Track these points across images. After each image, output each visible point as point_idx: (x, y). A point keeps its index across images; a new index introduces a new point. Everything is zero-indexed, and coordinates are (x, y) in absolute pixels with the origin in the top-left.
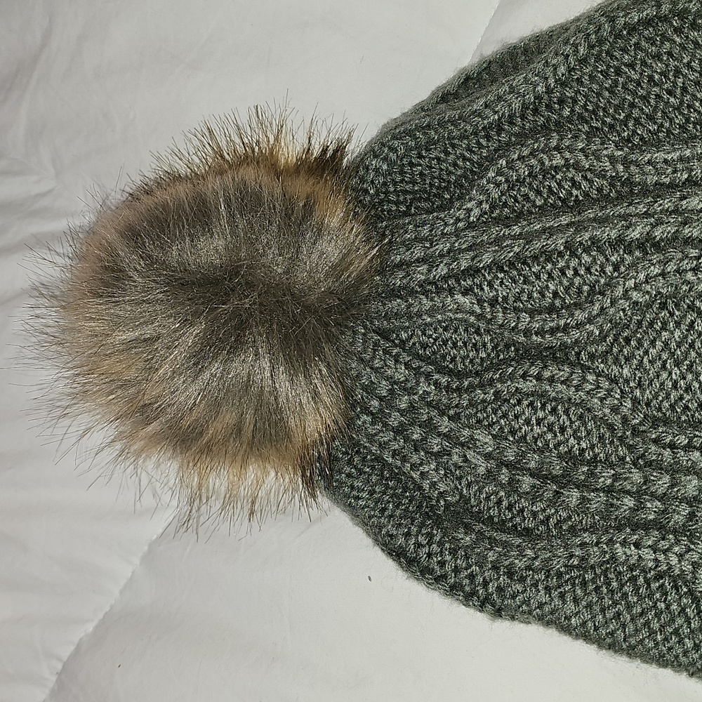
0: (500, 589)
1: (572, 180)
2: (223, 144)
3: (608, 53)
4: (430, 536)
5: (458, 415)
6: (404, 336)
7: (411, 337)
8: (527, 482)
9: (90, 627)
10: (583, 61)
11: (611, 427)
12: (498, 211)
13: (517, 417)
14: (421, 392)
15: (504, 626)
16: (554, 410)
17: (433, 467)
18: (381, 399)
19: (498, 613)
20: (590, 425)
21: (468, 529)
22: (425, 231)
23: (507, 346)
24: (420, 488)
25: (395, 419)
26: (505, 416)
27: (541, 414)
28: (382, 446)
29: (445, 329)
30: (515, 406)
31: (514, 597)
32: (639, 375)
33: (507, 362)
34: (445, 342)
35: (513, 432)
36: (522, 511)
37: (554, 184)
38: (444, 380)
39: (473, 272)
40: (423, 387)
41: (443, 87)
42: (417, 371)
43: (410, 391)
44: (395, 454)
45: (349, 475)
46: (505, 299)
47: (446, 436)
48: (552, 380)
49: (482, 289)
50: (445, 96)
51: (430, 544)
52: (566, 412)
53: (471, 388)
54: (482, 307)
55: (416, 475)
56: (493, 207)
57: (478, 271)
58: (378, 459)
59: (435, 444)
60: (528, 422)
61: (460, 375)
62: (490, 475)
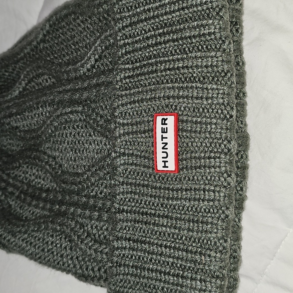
3: (55, 29)
5: (10, 173)
12: (26, 92)
49: (13, 123)
56: (24, 90)
57: (12, 115)
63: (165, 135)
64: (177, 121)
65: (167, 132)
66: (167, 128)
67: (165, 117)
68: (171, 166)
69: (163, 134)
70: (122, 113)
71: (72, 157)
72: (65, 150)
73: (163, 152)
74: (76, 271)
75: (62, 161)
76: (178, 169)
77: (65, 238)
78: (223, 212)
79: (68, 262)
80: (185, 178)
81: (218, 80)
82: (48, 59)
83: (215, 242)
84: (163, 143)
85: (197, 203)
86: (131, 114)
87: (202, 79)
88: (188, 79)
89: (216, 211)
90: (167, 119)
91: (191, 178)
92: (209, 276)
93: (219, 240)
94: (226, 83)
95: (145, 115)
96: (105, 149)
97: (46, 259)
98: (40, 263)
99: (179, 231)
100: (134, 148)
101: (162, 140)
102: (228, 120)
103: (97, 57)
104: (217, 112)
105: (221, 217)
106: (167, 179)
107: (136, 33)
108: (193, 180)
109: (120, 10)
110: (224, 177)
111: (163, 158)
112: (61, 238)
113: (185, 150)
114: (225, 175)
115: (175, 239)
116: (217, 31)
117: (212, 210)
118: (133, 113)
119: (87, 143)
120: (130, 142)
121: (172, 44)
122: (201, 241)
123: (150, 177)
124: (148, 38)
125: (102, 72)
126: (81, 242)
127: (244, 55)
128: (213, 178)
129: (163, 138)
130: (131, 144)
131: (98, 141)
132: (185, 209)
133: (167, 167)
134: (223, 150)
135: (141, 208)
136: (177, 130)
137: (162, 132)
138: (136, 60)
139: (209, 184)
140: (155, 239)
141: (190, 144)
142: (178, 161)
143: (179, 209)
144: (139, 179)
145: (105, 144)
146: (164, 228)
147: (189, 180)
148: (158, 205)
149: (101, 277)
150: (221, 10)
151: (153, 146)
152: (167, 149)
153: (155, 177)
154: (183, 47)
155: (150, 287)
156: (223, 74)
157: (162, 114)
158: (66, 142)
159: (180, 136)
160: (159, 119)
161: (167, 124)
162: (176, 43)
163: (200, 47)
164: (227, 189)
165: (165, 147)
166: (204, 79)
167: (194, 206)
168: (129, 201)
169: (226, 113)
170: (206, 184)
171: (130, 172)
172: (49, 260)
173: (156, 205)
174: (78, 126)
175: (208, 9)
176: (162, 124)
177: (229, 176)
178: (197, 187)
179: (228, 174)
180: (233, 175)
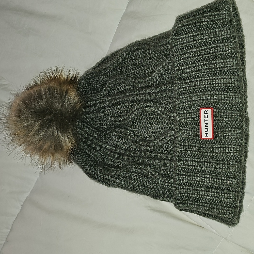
0: (109, 180)
1: (125, 86)
2: (48, 76)
3: (130, 56)
4: (95, 169)
5: (102, 141)
6: (91, 123)
7: (93, 123)
8: (117, 156)
9: (29, 193)
10: (125, 58)
11: (133, 142)
12: (110, 93)
13: (115, 141)
14: (94, 136)
15: (110, 188)
16: (122, 139)
17: (97, 154)
18: (86, 138)
19: (109, 185)
20: (129, 142)
21: (103, 167)
22: (94, 98)
23: (113, 125)
24: (94, 158)
25: (89, 143)
26: (112, 141)
27: (119, 140)
28: (86, 149)
29: (100, 121)
30: (114, 138)
31: (112, 181)
32: (138, 130)
33: (112, 128)
34: (100, 124)
35: (114, 144)
36: (116, 162)
37: (121, 87)
38: (99, 133)
39: (104, 108)
40: (95, 135)
41: (98, 62)
42: (94, 131)
43: (92, 136)
44: (89, 151)
45: (78, 156)
46: (110, 114)
47: (100, 146)
48: (121, 132)
49: (105, 112)
50: (99, 65)
51: (95, 171)
52: (124, 139)
53: (105, 135)
54: (106, 116)
55: (93, 156)
56: (109, 92)
57: (105, 107)
58: (85, 152)
59: (98, 148)
60: (117, 142)
61: (103, 132)
62: (109, 155)
63: (206, 119)
64: (213, 112)
65: (207, 118)
66: (207, 116)
67: (206, 110)
68: (210, 136)
69: (205, 119)
70: (180, 107)
71: (145, 131)
72: (140, 127)
73: (205, 128)
74: (153, 194)
75: (139, 134)
76: (214, 137)
77: (145, 176)
78: (239, 159)
79: (148, 189)
80: (217, 142)
81: (235, 90)
82: (126, 74)
83: (235, 174)
84: (205, 124)
85: (224, 154)
86: (186, 108)
87: (226, 90)
88: (218, 90)
89: (234, 158)
90: (207, 111)
91: (221, 142)
92: (231, 191)
93: (236, 173)
94: (240, 92)
95: (194, 108)
96: (167, 127)
97: (135, 189)
98: (131, 191)
99: (214, 169)
100: (187, 126)
101: (205, 122)
102: (241, 112)
103: (160, 75)
104: (235, 107)
105: (237, 161)
106: (207, 142)
107: (186, 63)
108: (221, 143)
109: (176, 50)
110: (239, 141)
111: (205, 131)
112: (142, 177)
113: (218, 127)
114: (240, 140)
115: (212, 174)
116: (234, 65)
117: (232, 158)
118: (187, 108)
119: (155, 124)
120: (185, 123)
121: (208, 70)
122: (226, 174)
123: (197, 141)
124: (194, 67)
125: (163, 83)
126: (156, 178)
127: (246, 76)
128: (233, 141)
129: (205, 121)
130: (185, 124)
131: (162, 122)
132: (217, 157)
133: (208, 136)
134: (238, 127)
135: (191, 158)
136: (213, 117)
137: (205, 118)
138: (186, 78)
139: (230, 144)
140: (200, 174)
141: (220, 124)
142: (213, 132)
143: (214, 158)
144: (190, 143)
145: (167, 124)
146: (205, 168)
147: (219, 143)
148: (201, 156)
149: (168, 196)
150: (236, 54)
151: (199, 125)
152: (207, 127)
153: (199, 141)
154: (215, 72)
155: (198, 199)
156: (238, 87)
157: (204, 108)
158: (141, 123)
159: (214, 120)
160: (203, 111)
161: (207, 114)
162: (211, 70)
163: (225, 73)
164: (241, 146)
165: (206, 126)
166: (227, 90)
167: (222, 156)
168: (184, 155)
169: (240, 108)
170: (229, 145)
171: (185, 139)
172: (137, 189)
173: (200, 156)
174: (149, 114)
175: (229, 53)
176: (205, 114)
177: (242, 140)
178: (224, 146)
179: (241, 139)
180: (244, 140)
